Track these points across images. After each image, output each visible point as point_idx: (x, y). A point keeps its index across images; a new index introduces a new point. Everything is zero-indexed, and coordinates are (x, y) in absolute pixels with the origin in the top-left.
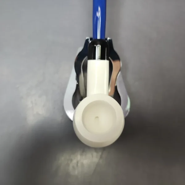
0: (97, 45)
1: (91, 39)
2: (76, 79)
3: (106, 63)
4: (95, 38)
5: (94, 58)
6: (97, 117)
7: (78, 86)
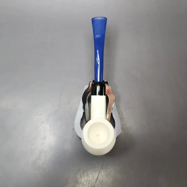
0: (97, 86)
1: (94, 81)
2: (83, 109)
3: (104, 97)
4: (96, 81)
5: (96, 94)
6: (98, 135)
7: (84, 113)
